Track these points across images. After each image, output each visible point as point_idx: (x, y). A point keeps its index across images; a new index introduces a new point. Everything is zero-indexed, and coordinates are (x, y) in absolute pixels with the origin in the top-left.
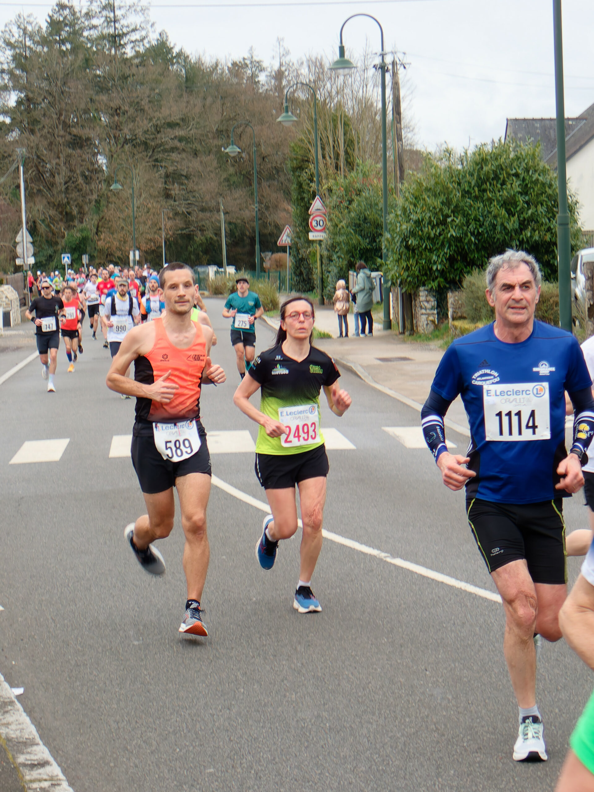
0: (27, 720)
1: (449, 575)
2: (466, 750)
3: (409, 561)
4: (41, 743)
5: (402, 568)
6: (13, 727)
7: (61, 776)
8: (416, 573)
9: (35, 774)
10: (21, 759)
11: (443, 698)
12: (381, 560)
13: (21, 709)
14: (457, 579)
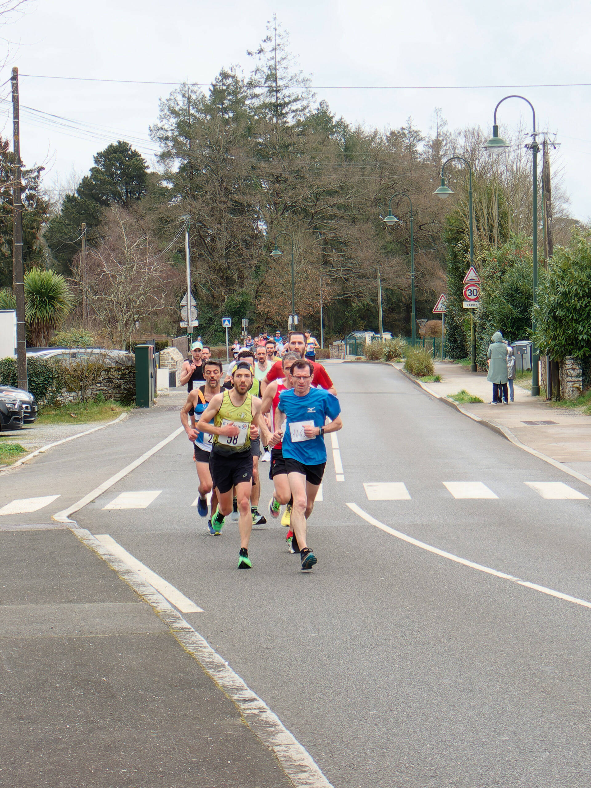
0: (237, 676)
1: (568, 594)
2: (564, 702)
3: (536, 584)
4: (248, 689)
5: (531, 588)
6: (227, 679)
7: (266, 707)
8: (541, 592)
9: (247, 705)
10: (236, 697)
11: (552, 672)
12: (513, 582)
13: (231, 670)
14: (575, 597)
